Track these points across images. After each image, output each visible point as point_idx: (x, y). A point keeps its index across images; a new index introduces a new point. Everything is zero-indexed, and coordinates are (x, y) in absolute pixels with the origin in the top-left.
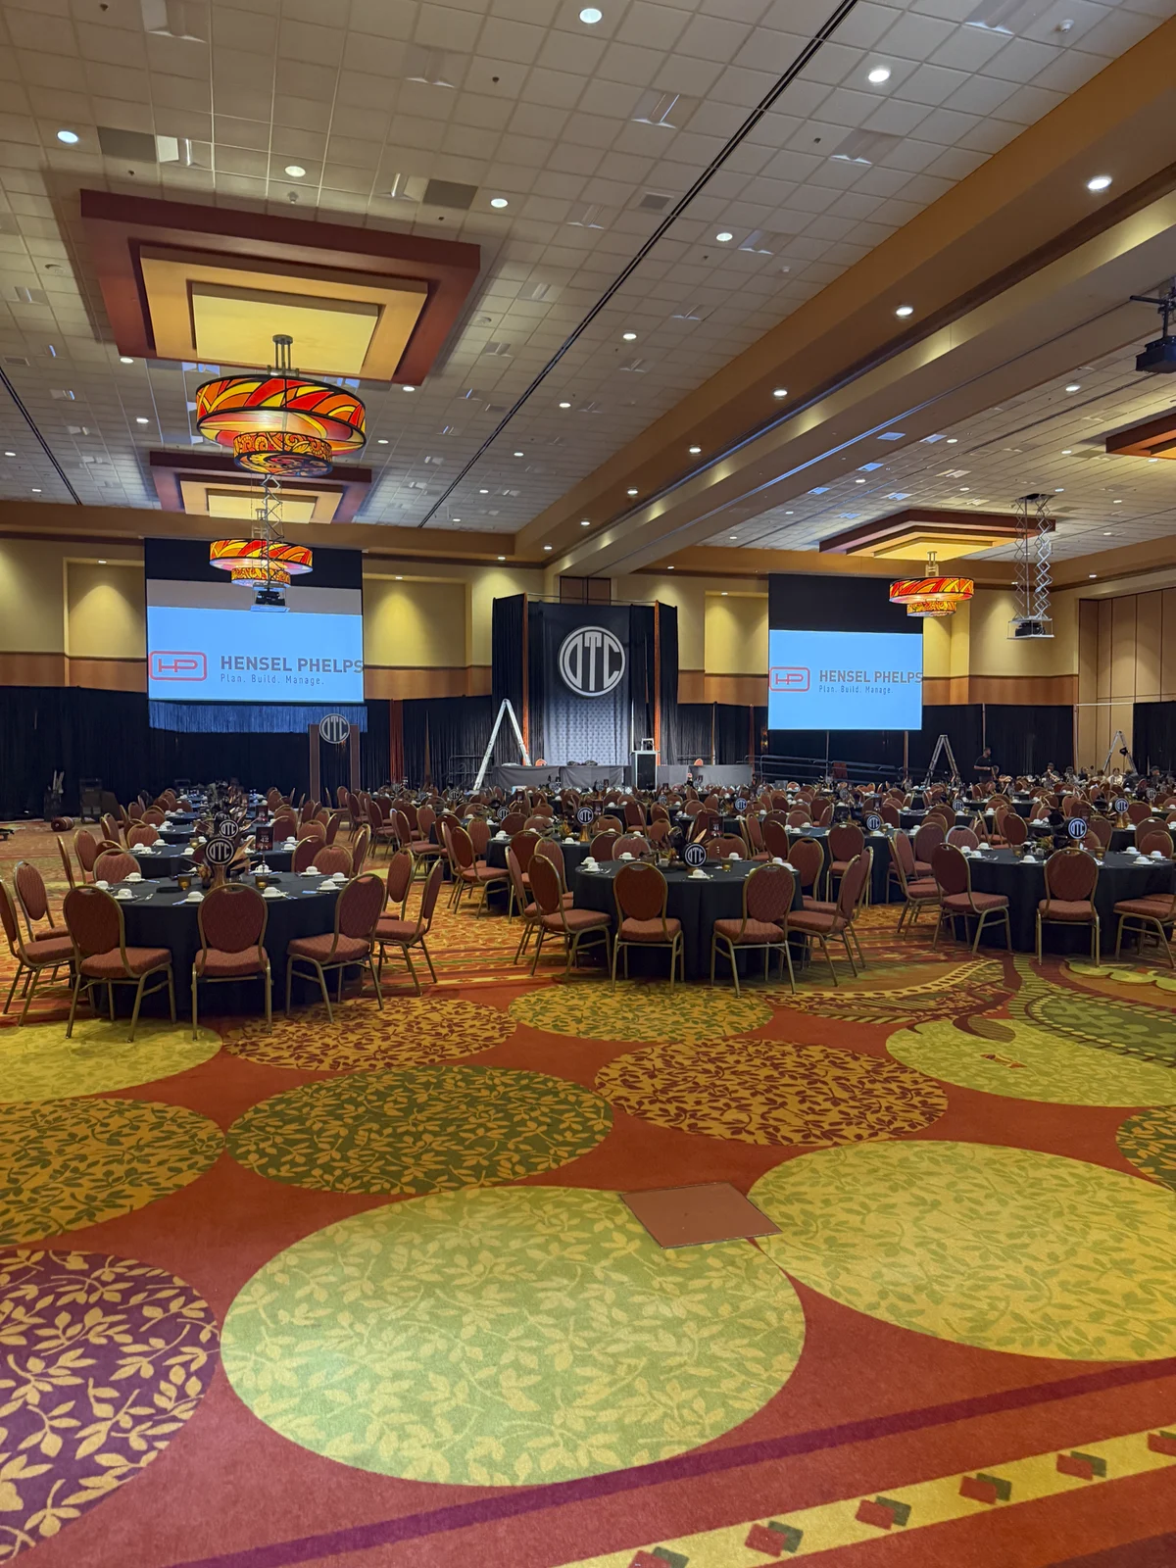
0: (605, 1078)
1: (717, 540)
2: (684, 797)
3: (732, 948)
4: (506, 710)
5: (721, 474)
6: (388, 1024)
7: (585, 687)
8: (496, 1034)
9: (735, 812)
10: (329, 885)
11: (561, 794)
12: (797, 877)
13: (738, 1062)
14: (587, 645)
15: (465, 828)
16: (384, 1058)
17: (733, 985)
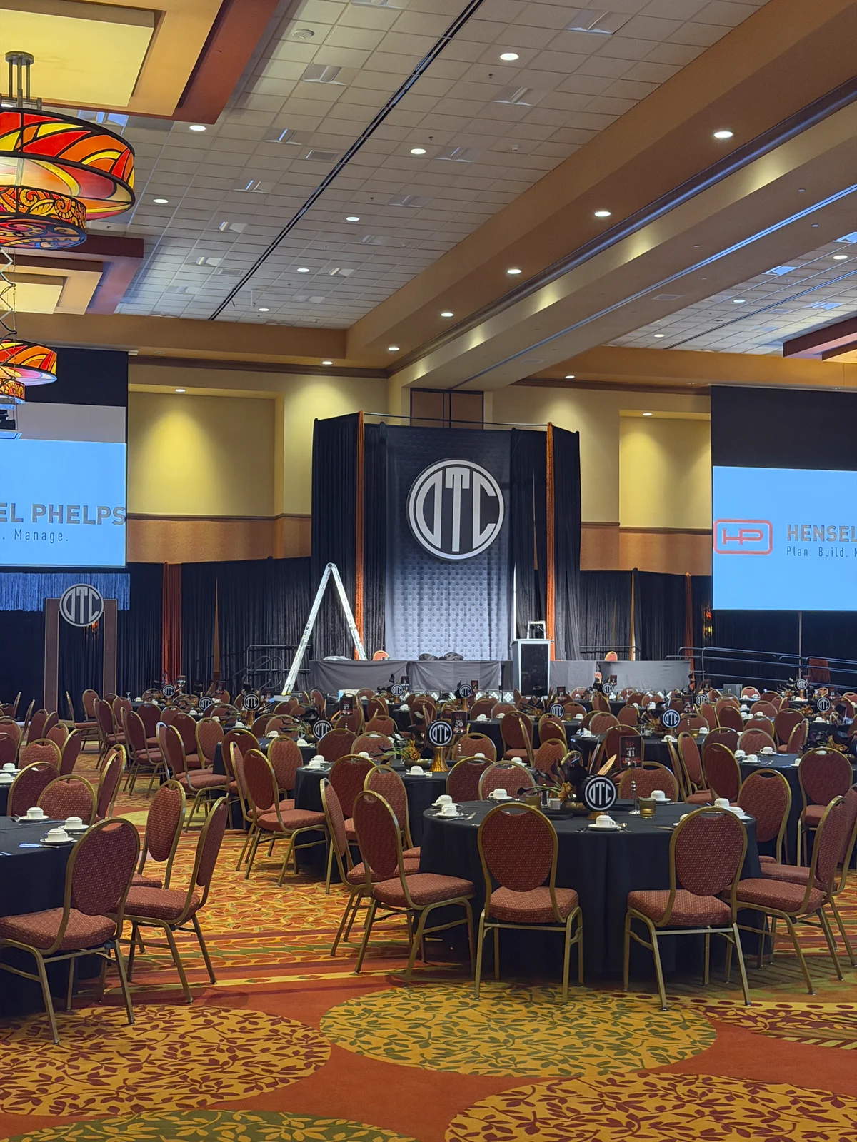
0: (462, 1132)
1: (636, 338)
2: (589, 707)
3: (654, 934)
4: (331, 578)
5: (640, 246)
6: (139, 1045)
7: (446, 546)
8: (300, 1063)
9: (663, 730)
10: (58, 835)
11: (408, 702)
12: (751, 827)
13: (661, 1109)
14: (449, 486)
15: (265, 752)
16: (129, 1099)
17: (657, 991)
